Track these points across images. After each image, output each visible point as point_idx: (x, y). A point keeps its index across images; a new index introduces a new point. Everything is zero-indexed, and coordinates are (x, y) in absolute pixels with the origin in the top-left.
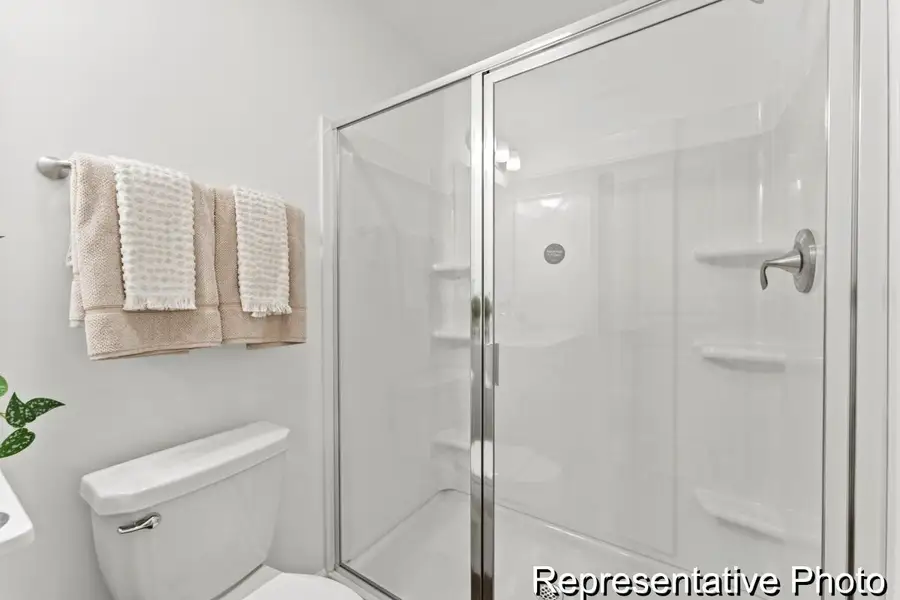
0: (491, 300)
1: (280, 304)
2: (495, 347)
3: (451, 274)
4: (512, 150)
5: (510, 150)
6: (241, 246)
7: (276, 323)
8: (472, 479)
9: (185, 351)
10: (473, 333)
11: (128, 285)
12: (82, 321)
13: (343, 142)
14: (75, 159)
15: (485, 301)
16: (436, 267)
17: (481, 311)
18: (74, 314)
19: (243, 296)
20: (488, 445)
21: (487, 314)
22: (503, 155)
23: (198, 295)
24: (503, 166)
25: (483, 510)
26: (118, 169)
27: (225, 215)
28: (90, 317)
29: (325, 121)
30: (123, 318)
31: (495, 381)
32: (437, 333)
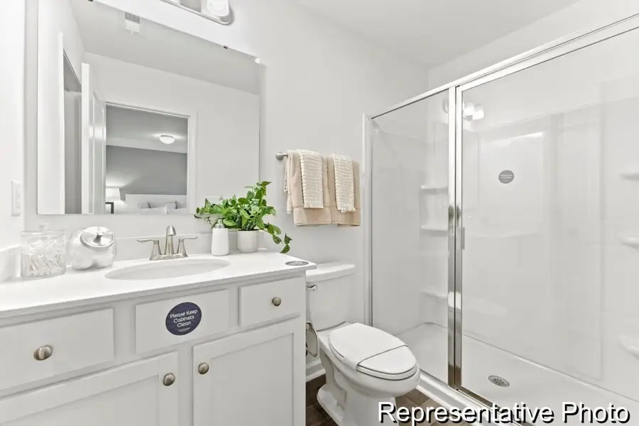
0: (460, 208)
1: (351, 208)
2: (463, 231)
3: (434, 192)
4: (477, 106)
5: (475, 106)
6: (337, 181)
7: (348, 215)
8: (449, 310)
9: (318, 225)
10: (449, 227)
11: (305, 198)
12: (292, 212)
13: (375, 125)
14: (290, 152)
15: (457, 209)
16: (423, 187)
17: (454, 214)
18: (289, 209)
19: (338, 203)
20: (458, 295)
21: (458, 217)
22: (469, 111)
23: (324, 202)
24: (469, 118)
25: (455, 328)
26: (301, 154)
27: (331, 168)
28: (295, 210)
29: (366, 116)
30: (303, 212)
31: (463, 247)
32: (423, 227)
